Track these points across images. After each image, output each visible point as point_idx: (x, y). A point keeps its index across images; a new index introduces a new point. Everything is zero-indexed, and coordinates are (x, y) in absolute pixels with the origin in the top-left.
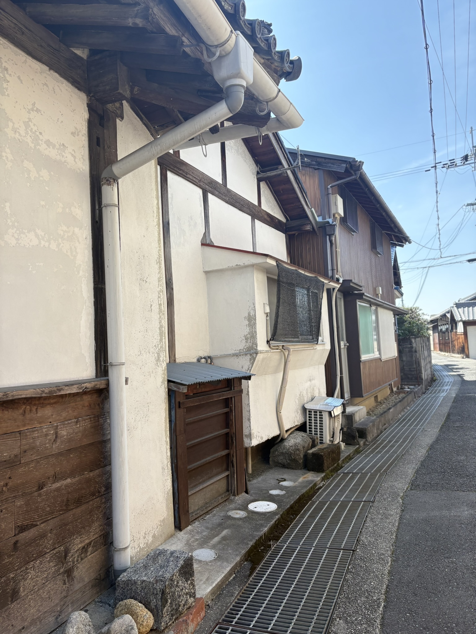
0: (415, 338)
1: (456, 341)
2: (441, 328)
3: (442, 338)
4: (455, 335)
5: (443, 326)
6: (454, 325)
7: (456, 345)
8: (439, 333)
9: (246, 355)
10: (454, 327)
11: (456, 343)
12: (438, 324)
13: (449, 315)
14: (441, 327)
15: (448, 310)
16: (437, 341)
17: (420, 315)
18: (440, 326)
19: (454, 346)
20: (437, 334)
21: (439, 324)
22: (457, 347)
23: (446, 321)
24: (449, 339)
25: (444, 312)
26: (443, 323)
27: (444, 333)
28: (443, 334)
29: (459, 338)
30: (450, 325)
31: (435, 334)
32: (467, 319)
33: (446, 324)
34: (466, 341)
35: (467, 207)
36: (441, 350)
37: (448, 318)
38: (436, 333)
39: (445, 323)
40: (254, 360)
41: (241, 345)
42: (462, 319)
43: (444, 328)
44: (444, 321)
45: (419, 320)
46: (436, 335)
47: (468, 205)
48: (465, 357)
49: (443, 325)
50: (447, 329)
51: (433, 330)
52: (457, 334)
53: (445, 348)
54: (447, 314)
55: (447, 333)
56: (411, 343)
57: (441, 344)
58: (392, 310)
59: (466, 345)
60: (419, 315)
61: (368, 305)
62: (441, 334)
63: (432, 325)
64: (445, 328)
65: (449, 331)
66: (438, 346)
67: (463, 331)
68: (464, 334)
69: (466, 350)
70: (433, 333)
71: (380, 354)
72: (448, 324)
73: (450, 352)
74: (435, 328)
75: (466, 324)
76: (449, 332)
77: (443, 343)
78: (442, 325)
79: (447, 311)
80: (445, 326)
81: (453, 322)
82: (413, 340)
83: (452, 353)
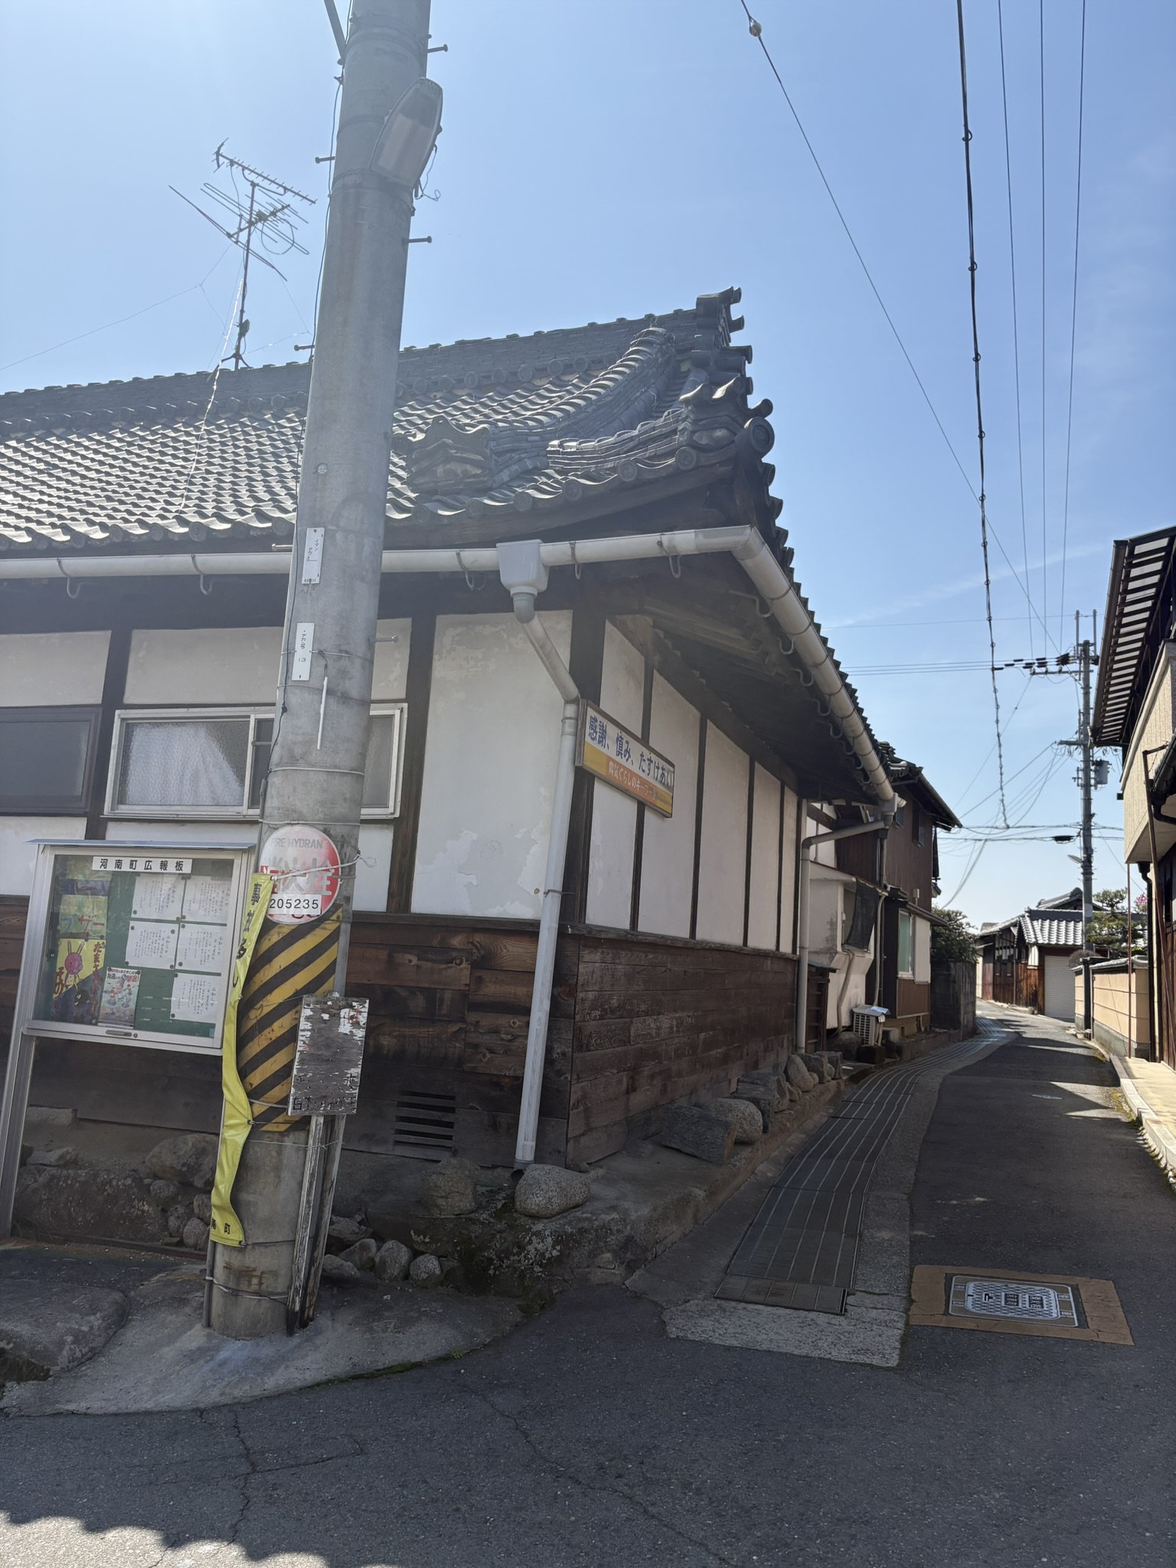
0: (955, 963)
1: (1025, 981)
2: (1000, 953)
3: (1000, 974)
4: (1024, 972)
5: (1004, 950)
6: (1024, 950)
7: (1025, 989)
8: (994, 964)
9: (826, 953)
10: (1023, 955)
11: (1023, 984)
12: (994, 945)
13: (1015, 931)
14: (1000, 951)
15: (1015, 920)
16: (990, 978)
17: (963, 926)
18: (998, 949)
19: (1020, 991)
20: (991, 965)
21: (997, 946)
22: (1025, 992)
23: (1010, 941)
24: (1012, 976)
25: (1007, 924)
26: (1004, 945)
27: (1004, 963)
28: (1003, 966)
29: (1030, 976)
30: (1017, 950)
31: (987, 965)
32: (1047, 942)
33: (1009, 948)
34: (1042, 982)
35: (1060, 746)
36: (996, 998)
37: (1014, 936)
38: (989, 963)
39: (1008, 945)
40: (833, 958)
41: (822, 945)
42: (1037, 940)
43: (1005, 954)
44: (1006, 940)
45: (960, 934)
46: (989, 966)
47: (1062, 743)
48: (1036, 1012)
49: (1005, 948)
50: (1011, 957)
51: (984, 957)
52: (1028, 967)
53: (1004, 994)
54: (1012, 928)
55: (1009, 965)
56: (948, 969)
57: (997, 985)
58: (929, 920)
59: (1041, 989)
60: (961, 924)
61: (907, 914)
62: (998, 964)
63: (983, 946)
64: (1008, 954)
65: (1014, 961)
66: (990, 989)
67: (1037, 964)
68: (1038, 969)
69: (1040, 998)
70: (984, 962)
71: (914, 974)
72: (1013, 947)
73: (1012, 1003)
74: (988, 954)
75: (1045, 950)
76: (1013, 963)
77: (1000, 984)
78: (1001, 948)
79: (1013, 921)
80: (1008, 950)
81: (1023, 947)
82: (952, 965)
83: (1016, 1004)
